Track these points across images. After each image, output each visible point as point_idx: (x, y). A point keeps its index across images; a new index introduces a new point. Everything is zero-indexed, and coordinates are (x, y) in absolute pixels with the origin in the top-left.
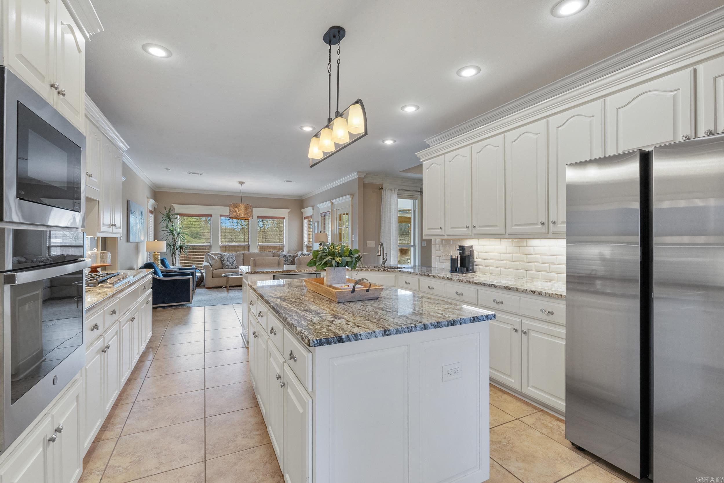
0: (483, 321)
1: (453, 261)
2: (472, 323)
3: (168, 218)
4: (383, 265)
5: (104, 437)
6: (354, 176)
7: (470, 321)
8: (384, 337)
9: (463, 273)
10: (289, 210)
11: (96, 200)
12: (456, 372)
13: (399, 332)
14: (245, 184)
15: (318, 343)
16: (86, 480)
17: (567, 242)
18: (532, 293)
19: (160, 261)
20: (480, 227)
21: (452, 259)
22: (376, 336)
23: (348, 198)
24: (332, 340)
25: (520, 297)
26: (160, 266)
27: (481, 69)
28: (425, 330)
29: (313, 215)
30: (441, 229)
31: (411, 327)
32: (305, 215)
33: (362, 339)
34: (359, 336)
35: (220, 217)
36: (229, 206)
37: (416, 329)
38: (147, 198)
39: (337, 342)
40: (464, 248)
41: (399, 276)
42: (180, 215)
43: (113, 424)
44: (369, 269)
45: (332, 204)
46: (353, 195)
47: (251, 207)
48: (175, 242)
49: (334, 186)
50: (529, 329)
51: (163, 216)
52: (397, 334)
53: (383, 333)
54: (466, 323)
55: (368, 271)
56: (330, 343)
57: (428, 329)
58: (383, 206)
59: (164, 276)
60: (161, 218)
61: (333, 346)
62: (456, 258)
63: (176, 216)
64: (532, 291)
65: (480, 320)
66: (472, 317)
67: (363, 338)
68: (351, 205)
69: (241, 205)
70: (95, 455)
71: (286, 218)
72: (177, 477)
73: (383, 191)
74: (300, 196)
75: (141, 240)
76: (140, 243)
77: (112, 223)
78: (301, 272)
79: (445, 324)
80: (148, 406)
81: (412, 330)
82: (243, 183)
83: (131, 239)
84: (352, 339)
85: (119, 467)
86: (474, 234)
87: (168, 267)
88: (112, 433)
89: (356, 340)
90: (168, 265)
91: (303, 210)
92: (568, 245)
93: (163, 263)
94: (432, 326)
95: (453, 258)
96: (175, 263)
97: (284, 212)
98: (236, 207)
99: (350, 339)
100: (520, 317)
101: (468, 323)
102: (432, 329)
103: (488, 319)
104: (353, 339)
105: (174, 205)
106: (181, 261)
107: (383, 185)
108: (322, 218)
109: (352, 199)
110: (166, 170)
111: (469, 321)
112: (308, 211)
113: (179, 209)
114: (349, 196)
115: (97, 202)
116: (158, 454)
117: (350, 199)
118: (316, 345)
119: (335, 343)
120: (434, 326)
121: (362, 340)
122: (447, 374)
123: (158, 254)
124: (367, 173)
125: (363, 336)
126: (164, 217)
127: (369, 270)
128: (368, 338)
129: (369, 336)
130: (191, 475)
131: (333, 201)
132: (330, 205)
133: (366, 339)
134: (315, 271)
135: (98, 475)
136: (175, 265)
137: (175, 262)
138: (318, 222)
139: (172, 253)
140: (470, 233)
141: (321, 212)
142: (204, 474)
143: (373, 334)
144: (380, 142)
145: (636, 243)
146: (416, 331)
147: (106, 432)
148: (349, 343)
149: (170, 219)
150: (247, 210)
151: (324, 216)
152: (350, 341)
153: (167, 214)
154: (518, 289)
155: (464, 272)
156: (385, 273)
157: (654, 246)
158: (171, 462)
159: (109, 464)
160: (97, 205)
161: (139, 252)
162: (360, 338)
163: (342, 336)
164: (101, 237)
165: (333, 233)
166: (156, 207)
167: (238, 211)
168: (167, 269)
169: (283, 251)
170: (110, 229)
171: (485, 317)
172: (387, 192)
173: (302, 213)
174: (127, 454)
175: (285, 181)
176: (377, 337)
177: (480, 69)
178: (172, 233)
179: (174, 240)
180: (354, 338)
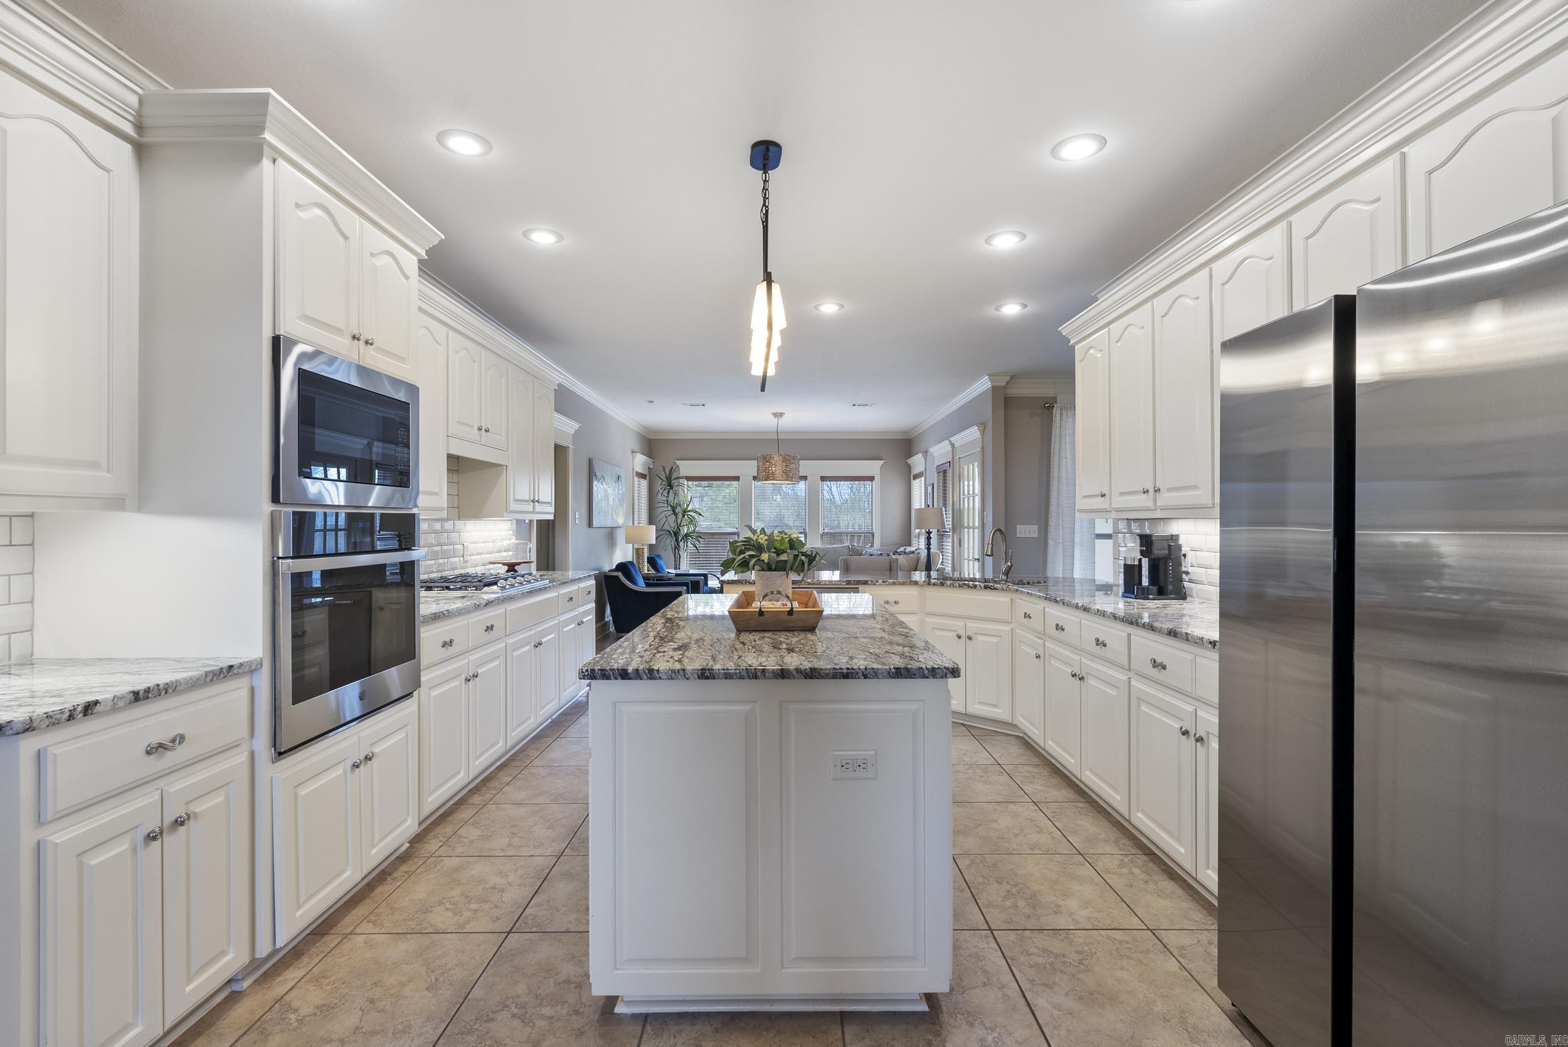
0: (923, 678)
1: (1131, 573)
2: (893, 678)
3: (668, 486)
4: (1005, 576)
5: (470, 801)
6: (983, 384)
7: (889, 673)
8: (700, 681)
9: (1148, 599)
10: (882, 462)
11: (502, 465)
12: (859, 766)
13: (730, 676)
14: (784, 417)
15: (588, 674)
16: (427, 843)
17: (1222, 525)
18: (1210, 645)
19: (646, 560)
20: (1169, 490)
21: (1126, 567)
22: (687, 676)
23: (973, 433)
24: (611, 674)
25: (1194, 656)
26: (646, 568)
27: (1107, 137)
28: (783, 678)
29: (926, 469)
30: (1103, 496)
31: (754, 671)
32: (915, 471)
33: (660, 678)
34: (655, 672)
35: (753, 482)
36: (757, 459)
37: (765, 675)
38: (633, 452)
39: (619, 678)
40: (1151, 541)
41: (1018, 600)
42: (689, 479)
43: (488, 787)
44: (956, 584)
45: (953, 445)
46: (983, 426)
47: (794, 459)
48: (679, 526)
49: (955, 408)
50: (1208, 733)
51: (661, 481)
52: (725, 678)
53: (699, 674)
54: (877, 678)
55: (956, 587)
56: (608, 678)
57: (789, 678)
58: (1054, 446)
59: (648, 585)
60: (659, 486)
61: (613, 682)
62: (1136, 563)
63: (681, 481)
64: (1210, 643)
65: (914, 674)
66: (895, 668)
67: (662, 678)
68: (981, 446)
69: (776, 458)
70: (450, 818)
71: (877, 478)
72: (518, 865)
73: (1054, 413)
74: (905, 432)
75: (618, 523)
76: (618, 529)
77: (532, 497)
78: (818, 584)
79: (828, 674)
80: (538, 775)
81: (756, 676)
82: (780, 415)
83: (596, 522)
84: (645, 675)
85: (466, 838)
86: (1160, 506)
87: (662, 571)
88: (480, 798)
89: (651, 679)
90: (662, 567)
91: (910, 461)
92: (1224, 530)
93: (652, 561)
94: (799, 674)
95: (1129, 562)
96: (679, 565)
97: (872, 467)
98: (767, 462)
99: (642, 675)
100: (1194, 702)
101: (885, 678)
102: (798, 678)
103: (934, 676)
104: (646, 677)
105: (678, 462)
106: (690, 561)
107: (1056, 397)
108: (938, 476)
109: (983, 433)
110: (648, 403)
111: (885, 674)
112: (918, 462)
113: (686, 468)
114: (975, 428)
115: (505, 467)
116: (514, 834)
117: (978, 435)
118: (586, 677)
119: (616, 679)
120: (804, 674)
121: (662, 680)
122: (840, 766)
123: (643, 549)
124: (1013, 376)
125: (664, 674)
126: (664, 483)
127: (958, 586)
128: (672, 679)
129: (673, 676)
130: (534, 868)
131: (953, 439)
132: (949, 448)
133: (669, 679)
134: (847, 584)
135: (441, 841)
136: (679, 569)
137: (679, 563)
138: (933, 484)
139: (673, 548)
140: (1150, 504)
141: (937, 463)
142: (548, 871)
143: (680, 674)
144: (991, 311)
145: (1326, 526)
146: (763, 679)
147: (475, 796)
148: (639, 681)
149: (671, 486)
150: (786, 466)
151: (945, 472)
152: (641, 679)
153: (666, 478)
154: (1190, 637)
155: (1151, 596)
156: (988, 592)
157: (1356, 532)
158: (522, 846)
159: (458, 832)
160: (505, 472)
161: (616, 544)
162: (657, 675)
163: (627, 670)
164: (537, 520)
165: (955, 508)
166: (651, 467)
167: (770, 469)
168: (660, 575)
169: (872, 546)
170: (530, 507)
171: (926, 672)
172: (1065, 413)
173: (909, 468)
174: (481, 826)
175: (854, 405)
176: (688, 679)
177: (1105, 140)
178: (674, 511)
179: (677, 523)
180: (646, 675)
